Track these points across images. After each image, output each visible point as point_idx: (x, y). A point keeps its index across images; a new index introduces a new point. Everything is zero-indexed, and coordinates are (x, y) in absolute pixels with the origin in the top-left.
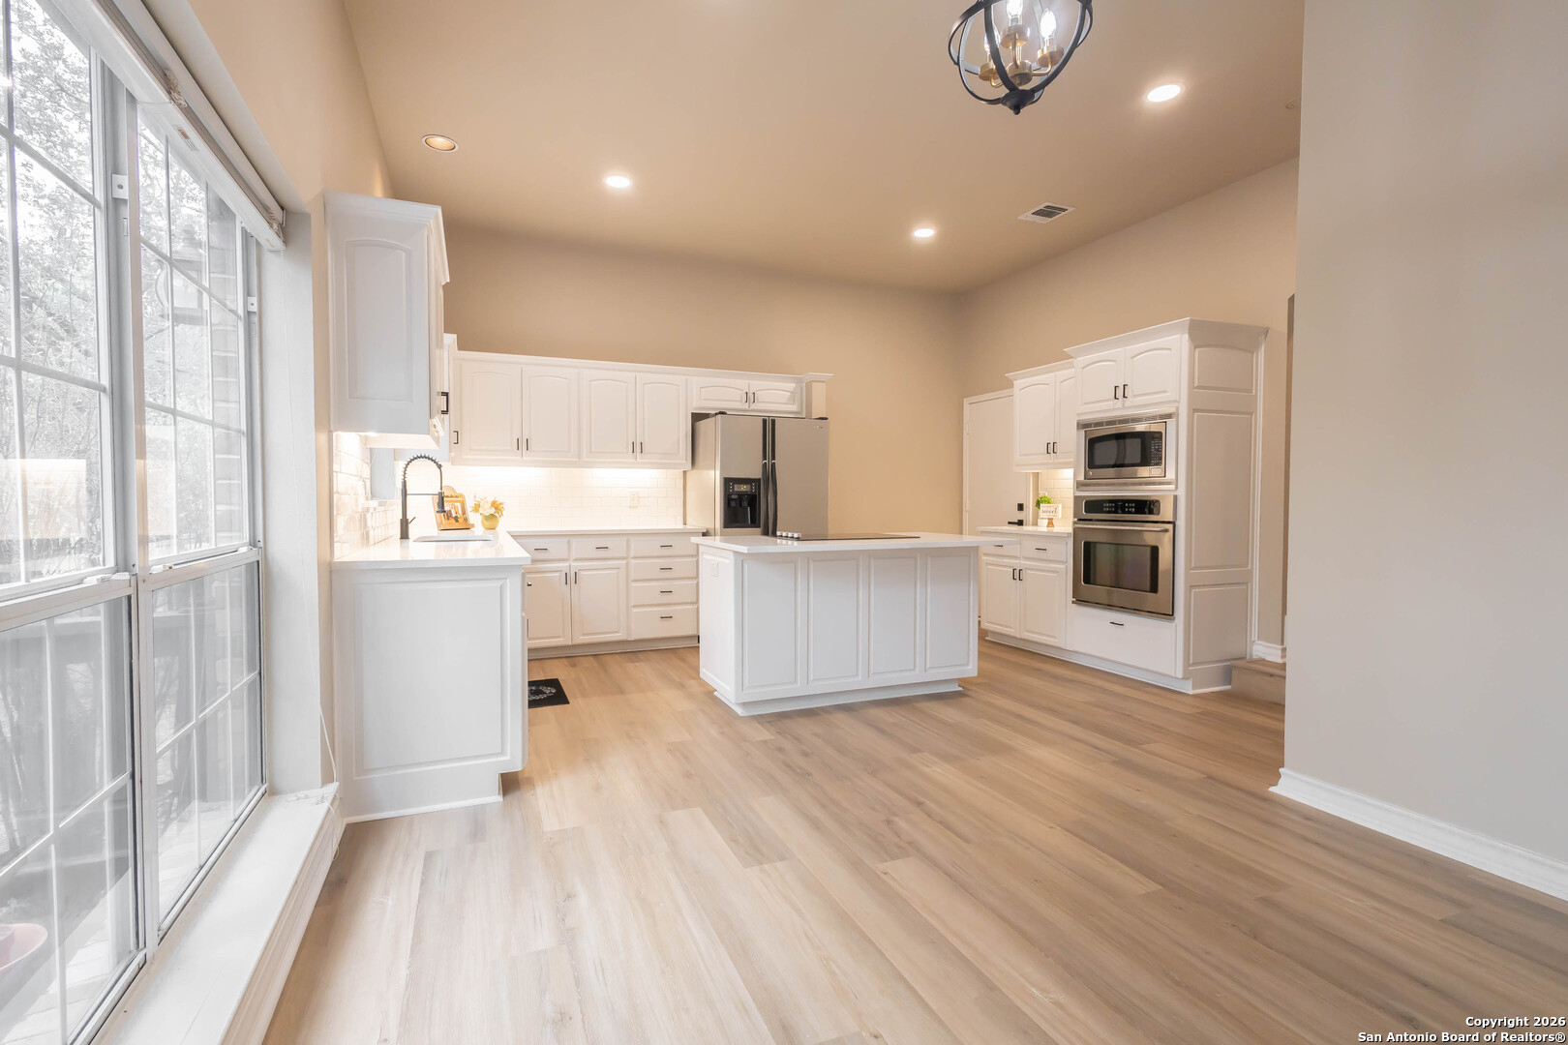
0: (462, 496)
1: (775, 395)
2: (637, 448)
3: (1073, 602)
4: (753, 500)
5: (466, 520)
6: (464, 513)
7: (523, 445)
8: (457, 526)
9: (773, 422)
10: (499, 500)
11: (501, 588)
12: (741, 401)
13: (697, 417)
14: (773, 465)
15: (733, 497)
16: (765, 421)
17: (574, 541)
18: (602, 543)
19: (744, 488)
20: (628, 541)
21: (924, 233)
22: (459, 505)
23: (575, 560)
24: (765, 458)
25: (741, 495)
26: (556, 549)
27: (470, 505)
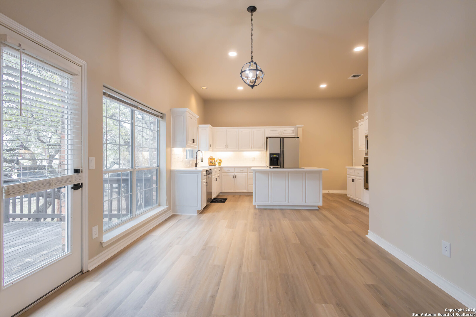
0: (214, 158)
1: (288, 131)
2: (252, 147)
3: (364, 189)
4: (278, 159)
5: (215, 163)
6: (214, 162)
7: (226, 147)
8: (213, 165)
9: (283, 139)
10: (221, 159)
11: (198, 175)
12: (279, 134)
13: (267, 138)
14: (283, 150)
15: (273, 158)
16: (281, 139)
17: (235, 168)
18: (242, 168)
19: (275, 156)
20: (248, 169)
21: (323, 86)
22: (213, 160)
23: (236, 173)
24: (281, 148)
25: (275, 158)
26: (232, 170)
27: (216, 160)
